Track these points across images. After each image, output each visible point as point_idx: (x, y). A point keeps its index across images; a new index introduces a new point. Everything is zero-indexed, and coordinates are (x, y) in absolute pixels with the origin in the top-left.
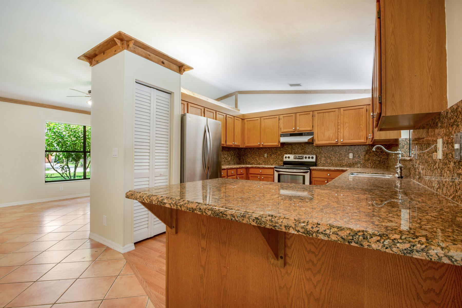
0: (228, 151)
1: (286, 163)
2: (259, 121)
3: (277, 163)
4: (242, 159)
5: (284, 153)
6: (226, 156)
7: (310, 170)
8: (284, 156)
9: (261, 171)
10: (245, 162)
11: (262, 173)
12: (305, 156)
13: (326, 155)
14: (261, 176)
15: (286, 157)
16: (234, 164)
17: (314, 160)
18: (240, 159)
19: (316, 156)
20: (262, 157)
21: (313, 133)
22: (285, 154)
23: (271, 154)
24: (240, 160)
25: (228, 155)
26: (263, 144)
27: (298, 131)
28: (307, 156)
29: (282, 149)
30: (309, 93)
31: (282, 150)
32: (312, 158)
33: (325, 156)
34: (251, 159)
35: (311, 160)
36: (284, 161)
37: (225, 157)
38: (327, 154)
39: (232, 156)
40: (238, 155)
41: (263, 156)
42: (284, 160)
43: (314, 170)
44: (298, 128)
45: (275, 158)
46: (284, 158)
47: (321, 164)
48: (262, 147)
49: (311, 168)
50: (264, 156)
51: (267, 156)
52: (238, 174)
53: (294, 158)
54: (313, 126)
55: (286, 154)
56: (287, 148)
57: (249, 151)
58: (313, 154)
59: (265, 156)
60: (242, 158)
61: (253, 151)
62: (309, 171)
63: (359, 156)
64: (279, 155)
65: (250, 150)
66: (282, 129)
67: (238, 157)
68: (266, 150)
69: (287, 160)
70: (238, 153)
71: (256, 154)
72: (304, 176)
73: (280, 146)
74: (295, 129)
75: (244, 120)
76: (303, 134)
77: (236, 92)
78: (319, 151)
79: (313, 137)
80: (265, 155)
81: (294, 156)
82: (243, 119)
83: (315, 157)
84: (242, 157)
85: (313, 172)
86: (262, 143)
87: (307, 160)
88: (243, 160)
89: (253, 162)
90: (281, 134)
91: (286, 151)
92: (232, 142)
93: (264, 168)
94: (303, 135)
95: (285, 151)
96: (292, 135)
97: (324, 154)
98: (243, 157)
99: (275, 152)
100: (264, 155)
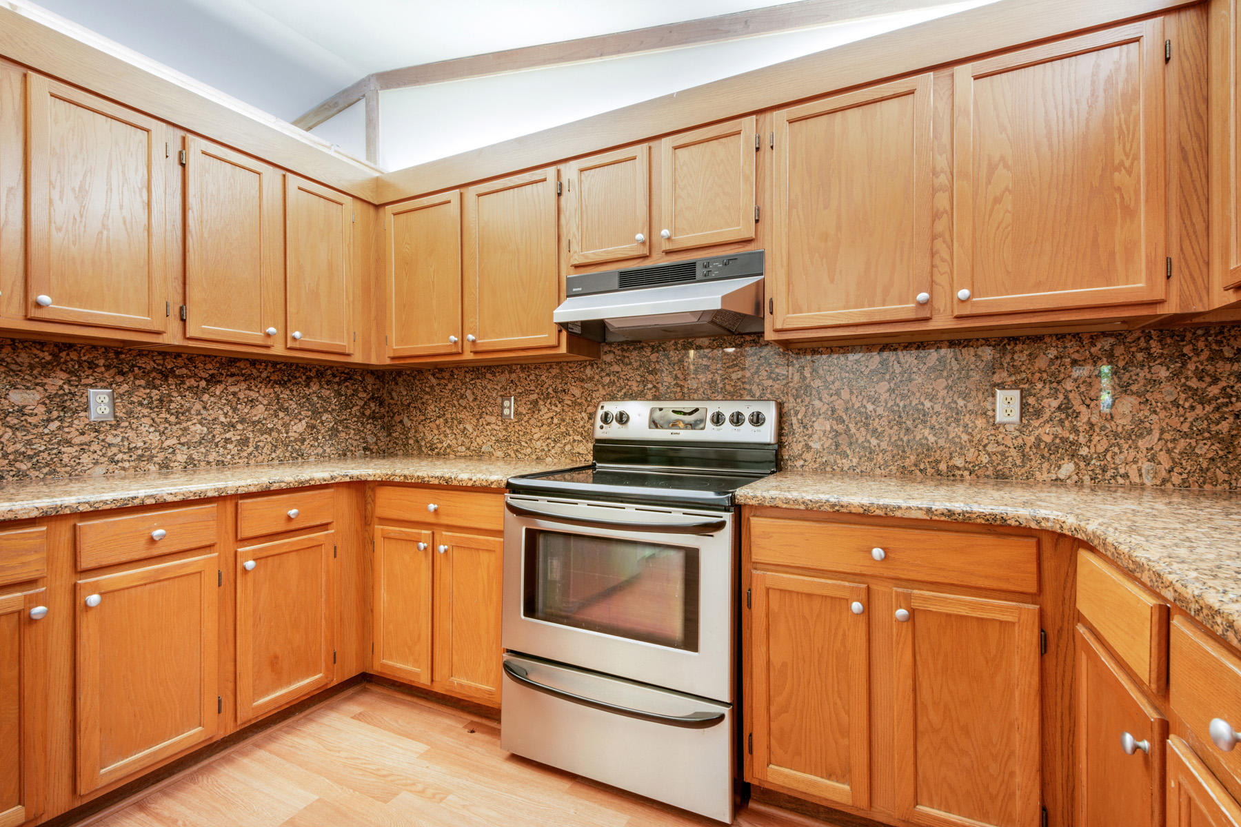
0: (282, 384)
1: (607, 451)
2: (454, 207)
3: (568, 448)
4: (399, 428)
5: (603, 392)
6: (259, 412)
7: (737, 509)
8: (600, 413)
9: (432, 507)
10: (411, 442)
11: (445, 520)
12: (712, 408)
13: (839, 405)
14: (437, 537)
15: (606, 419)
16: (343, 455)
17: (766, 434)
18: (388, 429)
19: (780, 406)
20: (493, 419)
21: (760, 256)
22: (604, 399)
23: (535, 403)
24: (390, 435)
25: (282, 408)
26: (474, 342)
27: (668, 253)
28: (727, 409)
29: (589, 371)
30: (736, 34)
31: (591, 379)
32: (757, 420)
33: (833, 411)
34: (438, 426)
35: (746, 434)
36: (598, 441)
37: (242, 421)
38: (845, 394)
39: (316, 413)
40: (381, 404)
41: (496, 409)
42: (599, 434)
43: (762, 509)
44: (665, 232)
45: (556, 421)
46: (599, 423)
47: (808, 456)
48: (471, 356)
49: (744, 493)
50: (502, 413)
51: (517, 413)
52: (245, 532)
53: (654, 424)
54: (758, 210)
55: (613, 398)
56: (616, 368)
57: (432, 387)
58: (760, 399)
59: (506, 412)
60: (401, 422)
61: (450, 386)
62: (727, 517)
63: (1065, 408)
64: (575, 403)
65: (434, 381)
66: (574, 247)
67: (373, 417)
68: (514, 376)
69: (614, 431)
70: (372, 398)
71: (463, 402)
72: (691, 559)
73: (563, 349)
74: (649, 243)
75: (381, 210)
76: (700, 272)
77: (369, 78)
78: (797, 377)
79: (761, 286)
80: (506, 403)
81: (652, 411)
82: (377, 207)
83: (770, 412)
84: (397, 418)
85: (757, 525)
86: (471, 337)
87: (727, 433)
88: (406, 431)
89: (449, 446)
90: (568, 279)
91: (613, 383)
92: (262, 325)
93: (447, 486)
94: (699, 274)
95: (607, 380)
96: (630, 280)
97: (826, 398)
98: (406, 420)
99: (555, 391)
100: (502, 407)
